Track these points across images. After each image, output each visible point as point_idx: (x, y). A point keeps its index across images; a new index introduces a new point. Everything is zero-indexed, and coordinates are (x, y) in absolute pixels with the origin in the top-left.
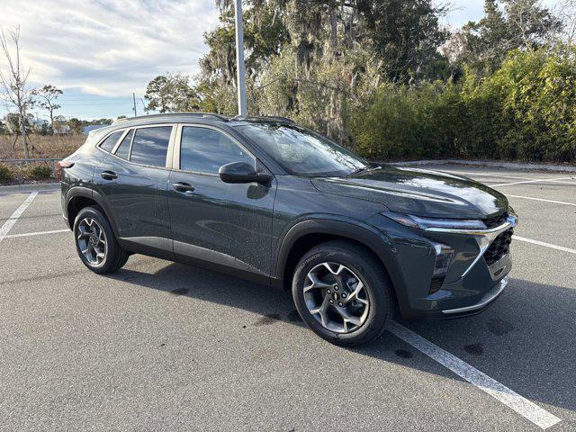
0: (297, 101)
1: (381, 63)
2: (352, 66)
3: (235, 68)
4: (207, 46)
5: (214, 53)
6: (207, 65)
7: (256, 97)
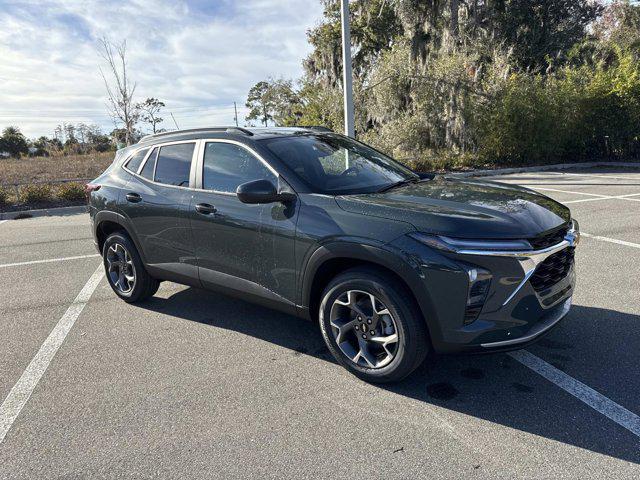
0: (411, 100)
1: (510, 52)
2: (476, 56)
3: (341, 68)
4: (311, 45)
5: (318, 53)
6: (311, 66)
7: (364, 98)
